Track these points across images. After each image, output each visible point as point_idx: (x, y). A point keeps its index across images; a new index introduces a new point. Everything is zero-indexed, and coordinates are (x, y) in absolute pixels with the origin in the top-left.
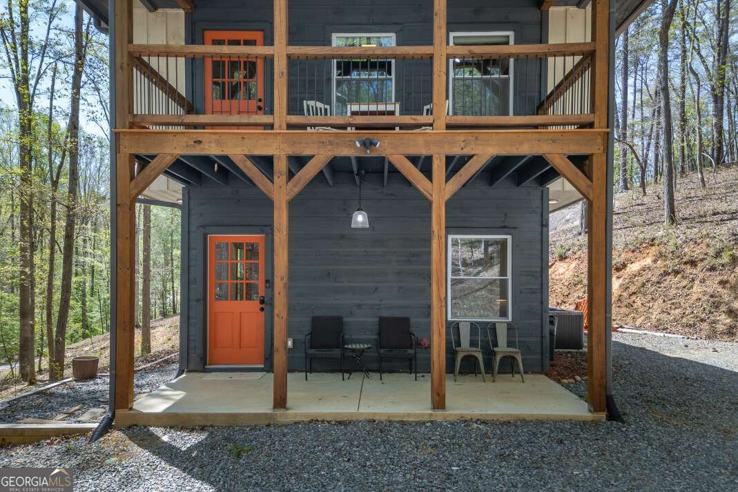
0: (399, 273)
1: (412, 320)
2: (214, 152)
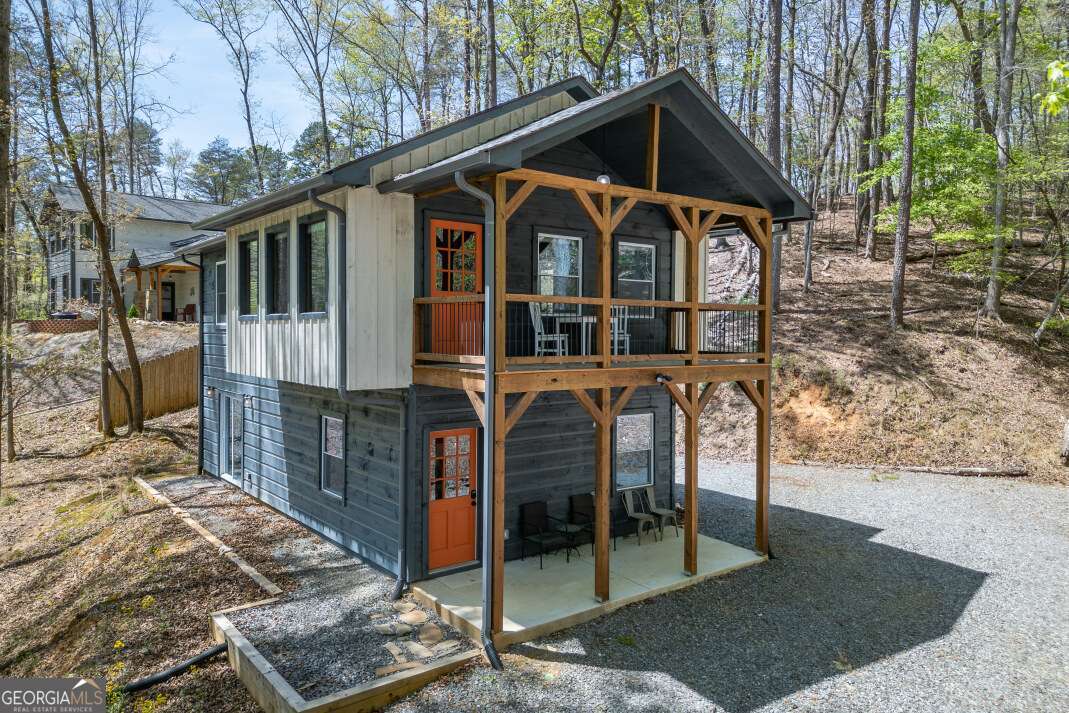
2: (566, 387)
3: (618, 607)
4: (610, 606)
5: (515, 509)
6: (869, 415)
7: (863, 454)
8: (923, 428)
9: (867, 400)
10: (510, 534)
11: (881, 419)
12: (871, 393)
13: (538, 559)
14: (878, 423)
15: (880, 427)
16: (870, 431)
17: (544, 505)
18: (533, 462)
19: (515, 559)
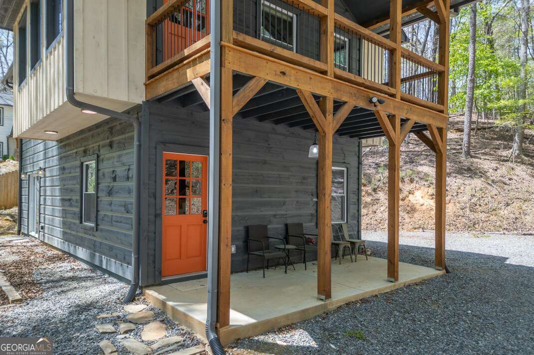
0: (296, 191)
1: (304, 225)
2: (293, 85)
3: (339, 305)
4: (332, 303)
5: (241, 228)
6: (459, 203)
7: (459, 225)
8: (494, 210)
9: (458, 195)
10: (237, 248)
11: (468, 205)
12: (459, 191)
13: (261, 272)
14: (466, 208)
15: (468, 210)
16: (461, 213)
17: (265, 227)
18: (256, 192)
19: (242, 272)
